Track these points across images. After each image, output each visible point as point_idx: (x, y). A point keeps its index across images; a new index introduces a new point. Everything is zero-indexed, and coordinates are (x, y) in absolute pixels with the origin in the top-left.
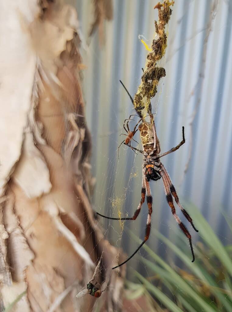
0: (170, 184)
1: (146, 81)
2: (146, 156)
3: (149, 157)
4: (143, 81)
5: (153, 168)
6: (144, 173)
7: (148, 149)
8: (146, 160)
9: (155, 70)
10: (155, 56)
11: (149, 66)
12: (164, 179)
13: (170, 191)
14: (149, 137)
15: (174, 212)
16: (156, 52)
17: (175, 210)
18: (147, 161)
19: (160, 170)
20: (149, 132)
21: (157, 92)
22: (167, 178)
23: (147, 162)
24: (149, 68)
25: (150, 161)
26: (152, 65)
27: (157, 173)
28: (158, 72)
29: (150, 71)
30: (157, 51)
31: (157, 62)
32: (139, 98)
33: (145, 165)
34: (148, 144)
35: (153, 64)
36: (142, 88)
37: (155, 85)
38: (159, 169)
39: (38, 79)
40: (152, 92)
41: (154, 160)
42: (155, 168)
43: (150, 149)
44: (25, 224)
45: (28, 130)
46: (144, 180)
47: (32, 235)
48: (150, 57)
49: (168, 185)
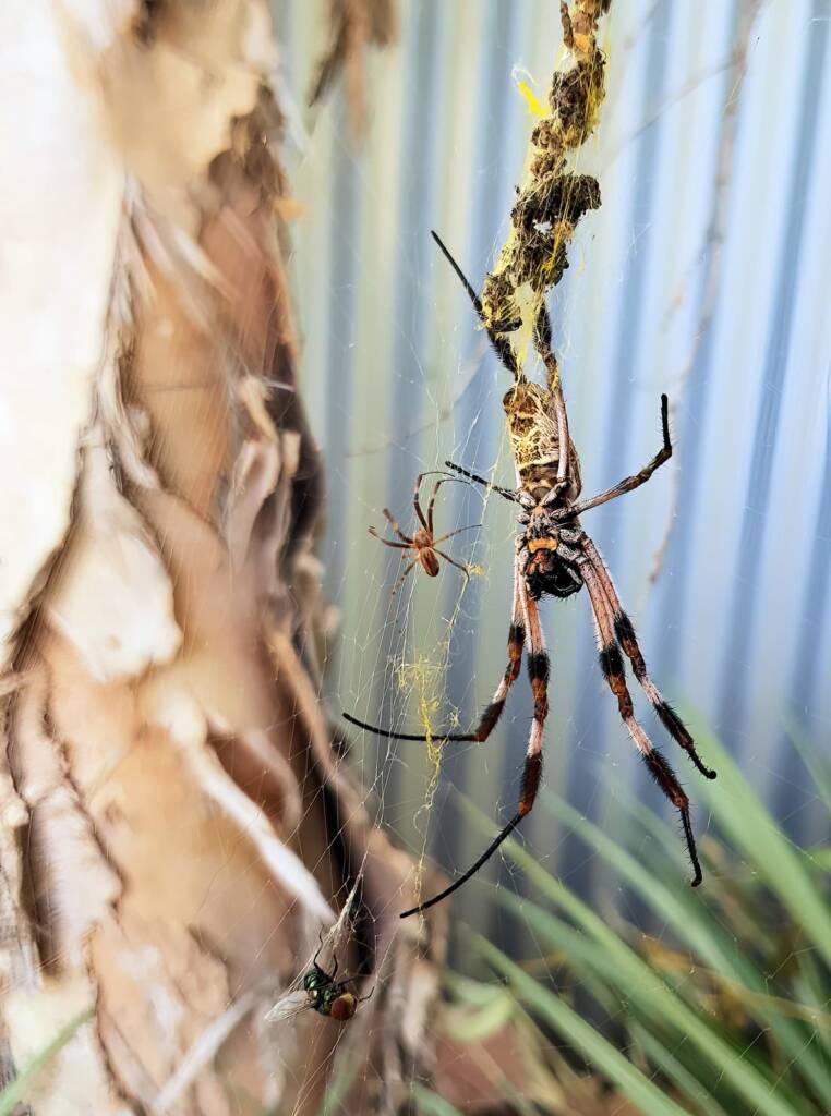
0: (617, 610)
1: (528, 226)
2: (529, 509)
3: (539, 511)
4: (515, 225)
5: (555, 552)
6: (522, 568)
7: (537, 480)
8: (526, 523)
9: (561, 184)
10: (560, 133)
11: (538, 171)
12: (595, 592)
13: (615, 636)
14: (542, 439)
15: (626, 710)
16: (566, 115)
17: (630, 703)
18: (531, 524)
19: (581, 560)
20: (540, 418)
21: (567, 266)
22: (605, 586)
23: (532, 530)
24: (539, 175)
25: (542, 524)
26: (550, 166)
27: (569, 569)
28: (574, 191)
29: (543, 189)
30: (570, 114)
31: (567, 156)
32: (502, 288)
33: (525, 541)
34: (536, 462)
35: (553, 162)
36: (514, 251)
37: (562, 241)
38: (576, 554)
39: (131, 254)
40: (548, 265)
41: (560, 520)
42: (562, 550)
43: (544, 483)
44: (86, 774)
45: (95, 438)
46: (519, 595)
47: (112, 813)
48: (543, 137)
49: (609, 612)
